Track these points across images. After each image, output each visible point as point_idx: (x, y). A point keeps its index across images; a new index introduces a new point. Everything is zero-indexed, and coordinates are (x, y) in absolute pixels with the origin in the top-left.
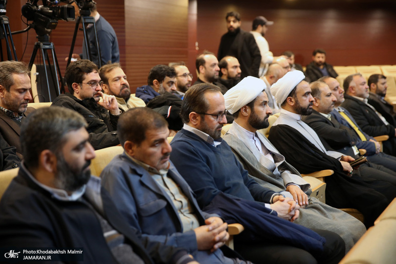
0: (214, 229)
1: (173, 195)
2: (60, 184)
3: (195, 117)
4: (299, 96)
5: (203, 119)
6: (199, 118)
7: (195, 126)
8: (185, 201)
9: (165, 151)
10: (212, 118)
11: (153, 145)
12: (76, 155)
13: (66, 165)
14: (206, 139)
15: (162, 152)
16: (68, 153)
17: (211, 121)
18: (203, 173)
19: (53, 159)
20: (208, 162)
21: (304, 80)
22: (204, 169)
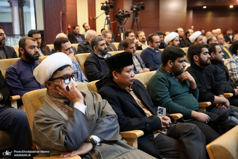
0: (144, 71)
1: (136, 62)
2: (99, 54)
3: (150, 43)
4: (198, 41)
5: (152, 44)
6: (151, 44)
7: (150, 46)
8: (139, 64)
9: (134, 50)
10: (155, 44)
11: (131, 48)
12: (101, 47)
13: (99, 49)
14: (153, 50)
15: (133, 50)
16: (99, 46)
17: (155, 45)
18: (150, 58)
19: (96, 48)
20: (152, 56)
21: (201, 35)
22: (150, 57)
